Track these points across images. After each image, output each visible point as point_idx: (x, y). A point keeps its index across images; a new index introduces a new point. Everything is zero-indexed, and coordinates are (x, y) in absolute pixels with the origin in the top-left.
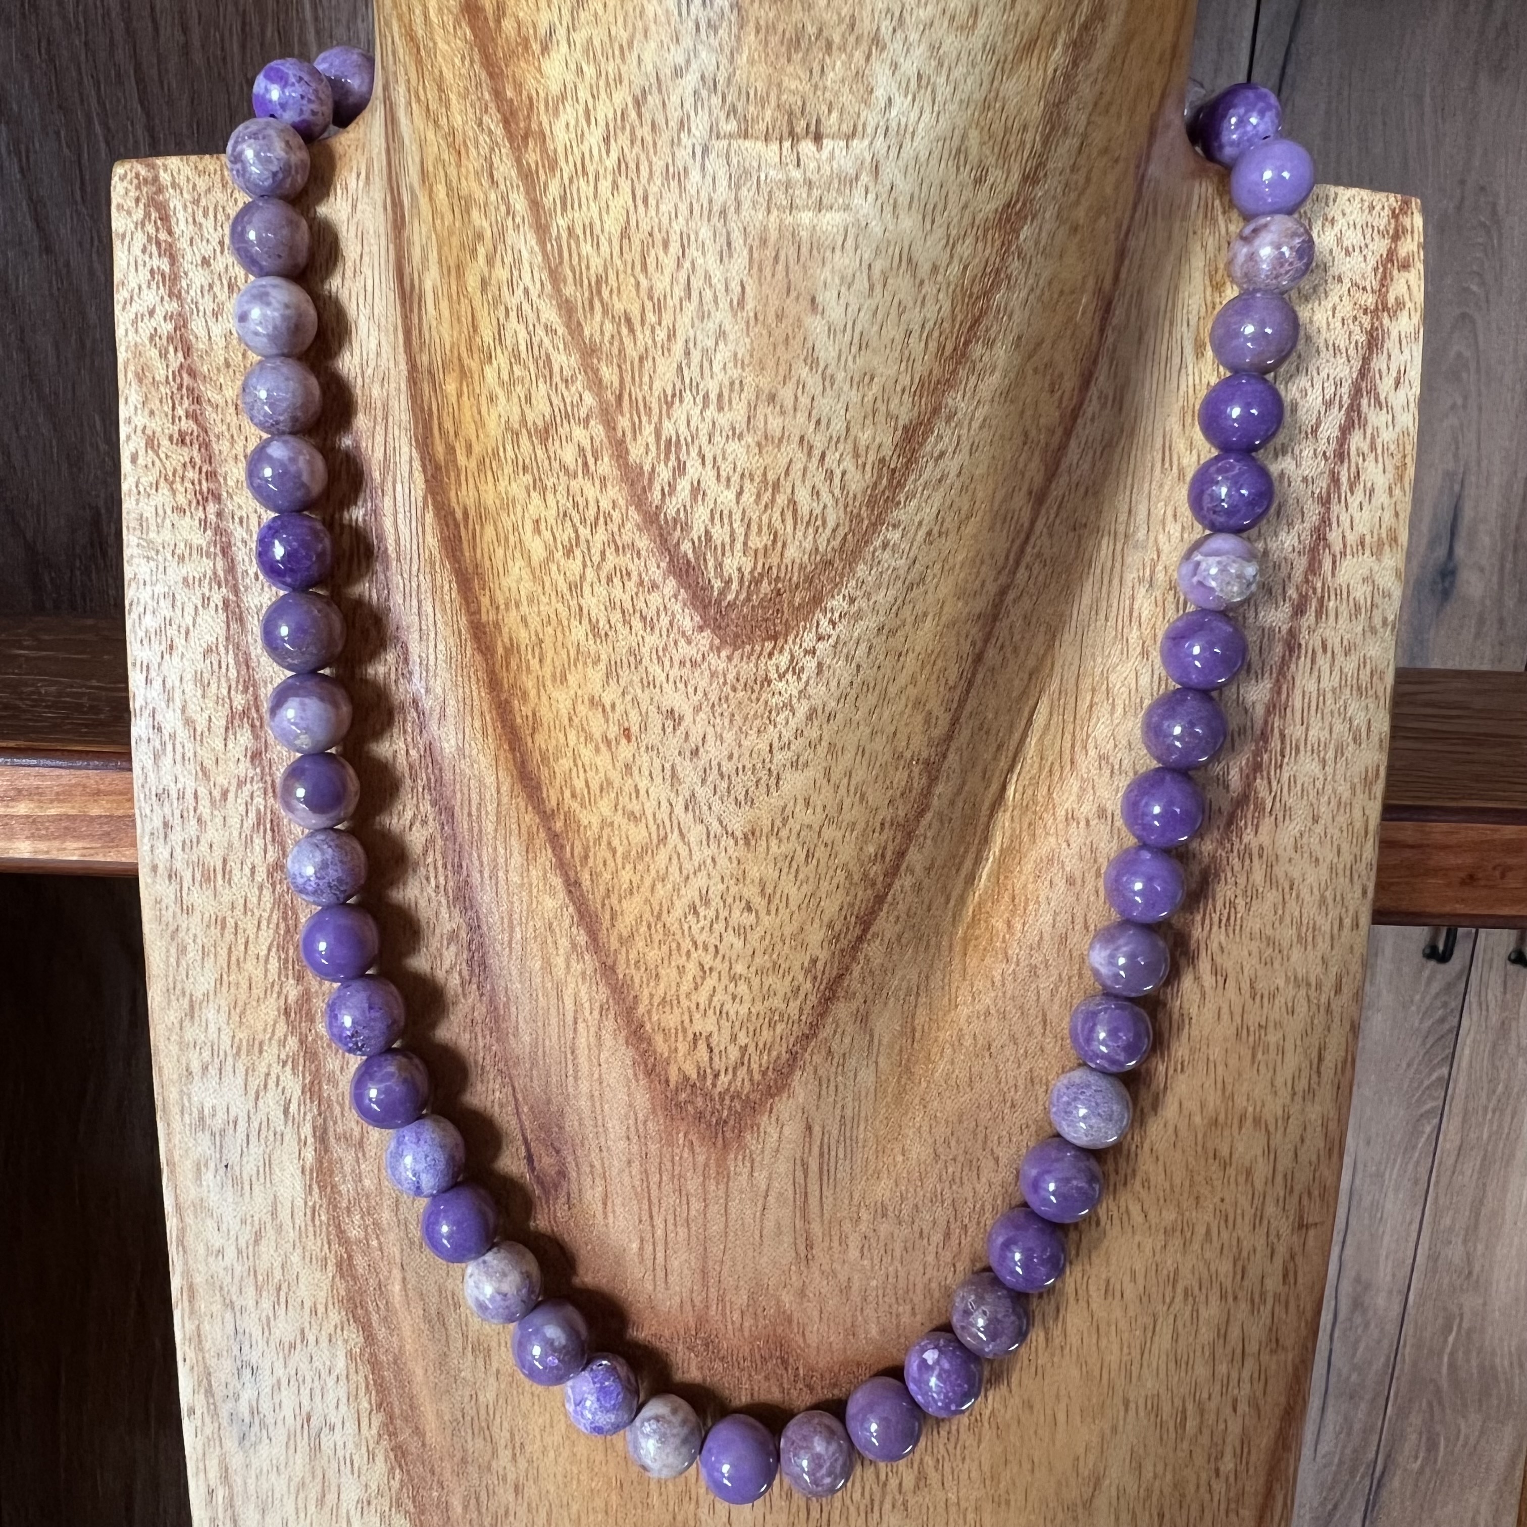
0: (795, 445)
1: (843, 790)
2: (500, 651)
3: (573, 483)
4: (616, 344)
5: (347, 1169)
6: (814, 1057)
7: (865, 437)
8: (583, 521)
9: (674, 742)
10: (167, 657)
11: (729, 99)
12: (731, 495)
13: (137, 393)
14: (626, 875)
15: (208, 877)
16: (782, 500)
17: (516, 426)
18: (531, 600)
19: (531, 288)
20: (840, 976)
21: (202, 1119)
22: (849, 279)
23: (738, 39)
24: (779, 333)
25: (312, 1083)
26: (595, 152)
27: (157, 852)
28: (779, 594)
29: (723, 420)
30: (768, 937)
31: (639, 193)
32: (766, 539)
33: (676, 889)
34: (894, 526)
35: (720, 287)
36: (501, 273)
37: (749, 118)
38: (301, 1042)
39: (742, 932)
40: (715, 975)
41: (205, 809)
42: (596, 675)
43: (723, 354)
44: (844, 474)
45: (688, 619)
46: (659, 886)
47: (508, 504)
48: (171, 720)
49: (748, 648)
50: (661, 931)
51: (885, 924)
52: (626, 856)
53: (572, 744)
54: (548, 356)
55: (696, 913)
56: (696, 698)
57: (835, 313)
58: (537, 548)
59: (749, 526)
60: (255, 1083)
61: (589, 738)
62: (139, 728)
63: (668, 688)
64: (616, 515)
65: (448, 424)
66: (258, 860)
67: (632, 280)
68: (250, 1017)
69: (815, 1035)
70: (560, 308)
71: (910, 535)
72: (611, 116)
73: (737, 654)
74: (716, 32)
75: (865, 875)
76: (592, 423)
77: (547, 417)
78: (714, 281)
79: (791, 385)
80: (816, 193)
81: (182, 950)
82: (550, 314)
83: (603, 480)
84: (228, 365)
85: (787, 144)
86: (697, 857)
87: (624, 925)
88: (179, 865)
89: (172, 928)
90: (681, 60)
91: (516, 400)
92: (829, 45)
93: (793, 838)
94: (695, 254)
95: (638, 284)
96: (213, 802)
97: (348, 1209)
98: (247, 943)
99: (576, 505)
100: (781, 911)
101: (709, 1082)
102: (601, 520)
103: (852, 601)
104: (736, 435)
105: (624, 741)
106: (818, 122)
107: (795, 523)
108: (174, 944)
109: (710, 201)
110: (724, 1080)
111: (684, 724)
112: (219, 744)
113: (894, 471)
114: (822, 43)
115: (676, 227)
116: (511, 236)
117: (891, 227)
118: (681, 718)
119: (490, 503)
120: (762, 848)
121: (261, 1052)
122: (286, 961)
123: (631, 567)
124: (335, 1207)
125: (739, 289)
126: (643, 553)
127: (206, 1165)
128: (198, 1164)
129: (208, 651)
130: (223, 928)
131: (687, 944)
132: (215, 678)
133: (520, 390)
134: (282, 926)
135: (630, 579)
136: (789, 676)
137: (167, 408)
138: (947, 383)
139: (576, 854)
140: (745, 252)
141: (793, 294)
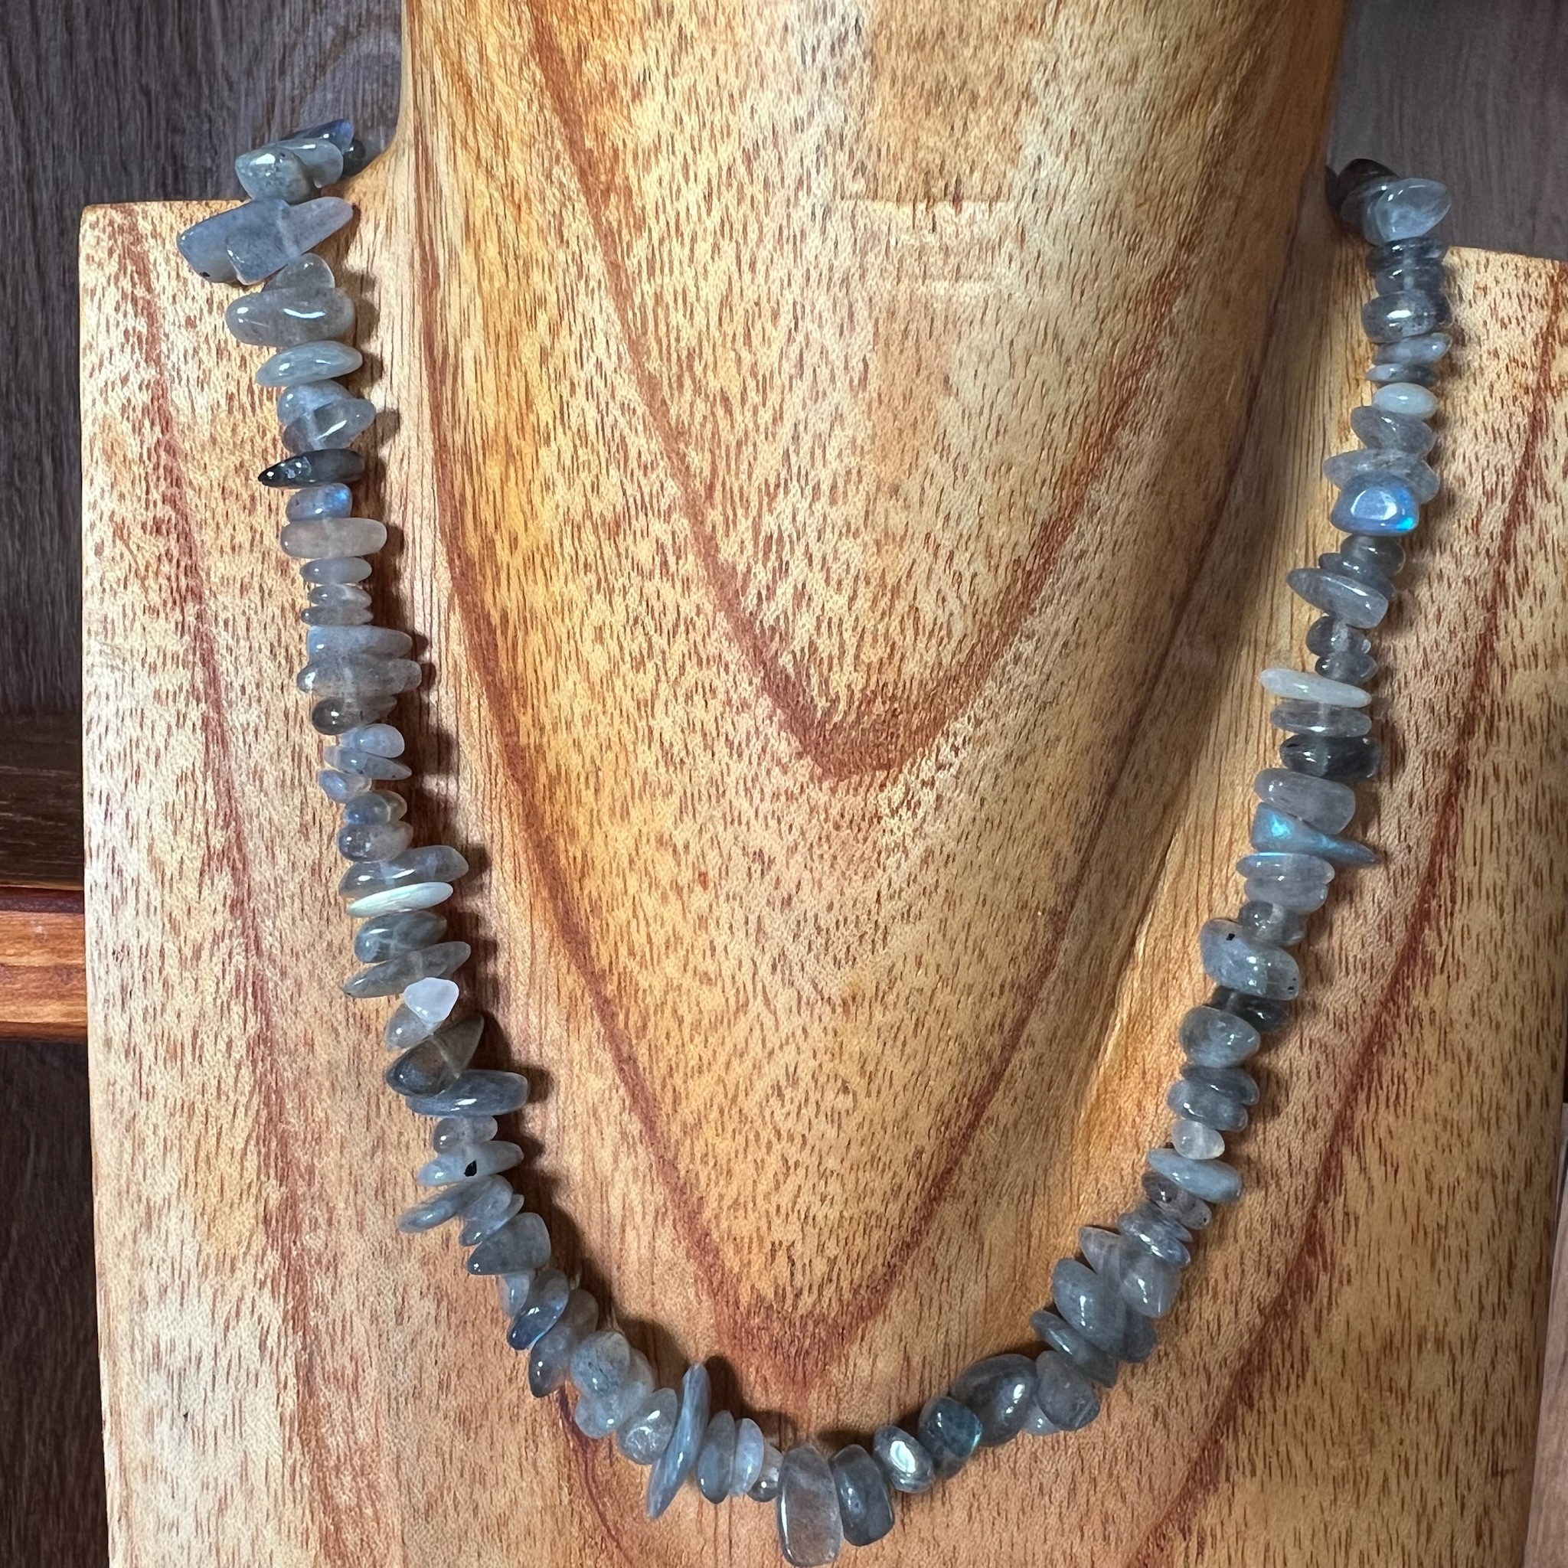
0: (919, 543)
1: (959, 947)
2: (543, 779)
3: (647, 584)
4: (709, 426)
5: (337, 1416)
6: (915, 1271)
7: (999, 534)
8: (659, 629)
9: (762, 889)
10: (131, 785)
11: (858, 156)
12: (843, 600)
13: (105, 473)
14: (694, 1050)
15: (174, 1053)
16: (901, 606)
17: (578, 518)
18: (586, 720)
19: (605, 361)
20: (949, 1172)
21: (157, 1355)
22: (989, 356)
23: (870, 89)
24: (906, 418)
25: (295, 1308)
26: (694, 212)
27: (111, 1022)
28: (894, 715)
29: (836, 515)
30: (867, 1124)
31: (746, 258)
32: (882, 651)
33: (757, 1066)
34: (1028, 637)
35: (839, 364)
36: (567, 344)
37: (880, 176)
38: (283, 1257)
39: (835, 1118)
40: (801, 1171)
41: (172, 970)
42: (668, 809)
43: (839, 439)
44: (975, 575)
45: (784, 743)
46: (735, 1062)
47: (562, 608)
48: (135, 862)
49: (855, 778)
50: (736, 1117)
51: (1000, 1106)
52: (696, 1026)
53: (631, 891)
54: (623, 438)
55: (780, 1095)
56: (791, 838)
57: (971, 393)
58: (598, 660)
59: (862, 637)
60: (225, 1308)
61: (654, 884)
62: (94, 871)
63: (757, 826)
64: (700, 623)
65: (487, 514)
66: (236, 1033)
67: (732, 354)
68: (220, 1227)
69: (918, 1243)
70: (640, 383)
71: (1046, 646)
72: (714, 171)
73: (843, 785)
74: (845, 80)
75: (981, 1047)
76: (675, 516)
77: (619, 509)
78: (832, 357)
79: (918, 475)
80: (953, 261)
81: (139, 1144)
82: (628, 391)
83: (686, 583)
84: (214, 441)
85: (922, 206)
86: (785, 1029)
87: (687, 1112)
88: (138, 1038)
89: (128, 1115)
90: (802, 113)
91: (578, 488)
92: (974, 98)
93: (902, 1002)
94: (810, 327)
95: (739, 360)
96: (182, 961)
97: (337, 1468)
98: (220, 1134)
99: (650, 610)
100: (884, 1093)
101: (789, 1302)
102: (682, 628)
103: (978, 723)
104: (849, 531)
105: (698, 888)
106: (958, 182)
107: (917, 634)
108: (129, 1136)
109: (831, 269)
110: (807, 1301)
111: (774, 868)
112: (191, 891)
113: (1030, 573)
114: (965, 96)
115: (789, 297)
116: (582, 302)
117: (1036, 299)
118: (771, 861)
119: (539, 606)
120: (863, 1017)
121: (233, 1271)
122: (267, 1156)
123: (716, 683)
124: (321, 1467)
125: (861, 366)
126: (732, 667)
127: (161, 1415)
128: (151, 1413)
129: (182, 779)
130: (190, 1117)
131: (767, 1134)
132: (190, 812)
133: (585, 477)
134: (264, 1113)
135: (714, 697)
136: (903, 811)
137: (140, 490)
138: (1092, 474)
139: (631, 1023)
140: (870, 327)
141: (924, 373)
